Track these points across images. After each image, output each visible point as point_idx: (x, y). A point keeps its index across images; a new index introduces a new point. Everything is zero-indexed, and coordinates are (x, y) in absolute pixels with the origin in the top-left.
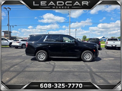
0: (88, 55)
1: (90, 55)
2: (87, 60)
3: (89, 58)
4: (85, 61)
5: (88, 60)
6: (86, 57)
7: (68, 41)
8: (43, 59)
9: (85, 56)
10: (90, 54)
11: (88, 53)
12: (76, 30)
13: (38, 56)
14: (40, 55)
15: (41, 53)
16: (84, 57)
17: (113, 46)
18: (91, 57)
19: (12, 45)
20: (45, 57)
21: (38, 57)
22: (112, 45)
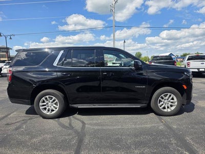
0: (167, 98)
1: (173, 99)
2: (165, 110)
3: (171, 106)
4: (159, 114)
5: (169, 110)
6: (162, 103)
7: (113, 63)
8: (53, 112)
9: (160, 101)
10: (172, 95)
11: (169, 94)
12: (125, 42)
13: (41, 104)
14: (46, 102)
15: (47, 97)
16: (159, 105)
17: (201, 70)
18: (176, 104)
19: (2, 72)
20: (58, 107)
21: (41, 108)
22: (198, 69)
